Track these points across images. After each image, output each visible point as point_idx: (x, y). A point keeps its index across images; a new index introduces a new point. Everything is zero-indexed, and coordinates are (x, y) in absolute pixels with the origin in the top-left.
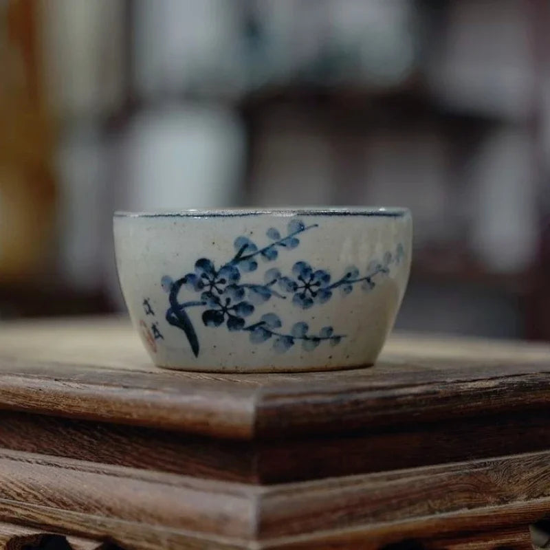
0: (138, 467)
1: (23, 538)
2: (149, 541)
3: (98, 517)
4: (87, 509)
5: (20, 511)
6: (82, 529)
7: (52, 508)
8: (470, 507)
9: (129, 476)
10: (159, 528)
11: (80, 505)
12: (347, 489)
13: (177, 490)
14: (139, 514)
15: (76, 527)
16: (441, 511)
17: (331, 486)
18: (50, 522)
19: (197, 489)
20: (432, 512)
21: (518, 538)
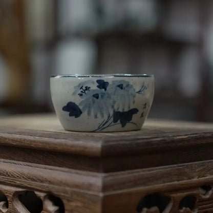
0: (59, 166)
1: (19, 192)
2: (64, 193)
3: (46, 184)
4: (42, 182)
5: (18, 182)
6: (40, 189)
7: (29, 181)
8: (178, 181)
9: (57, 170)
10: (67, 188)
11: (39, 180)
12: (135, 174)
13: (73, 175)
14: (60, 183)
15: (38, 188)
16: (168, 182)
17: (129, 173)
18: (29, 186)
19: (81, 174)
20: (164, 182)
21: (195, 192)
